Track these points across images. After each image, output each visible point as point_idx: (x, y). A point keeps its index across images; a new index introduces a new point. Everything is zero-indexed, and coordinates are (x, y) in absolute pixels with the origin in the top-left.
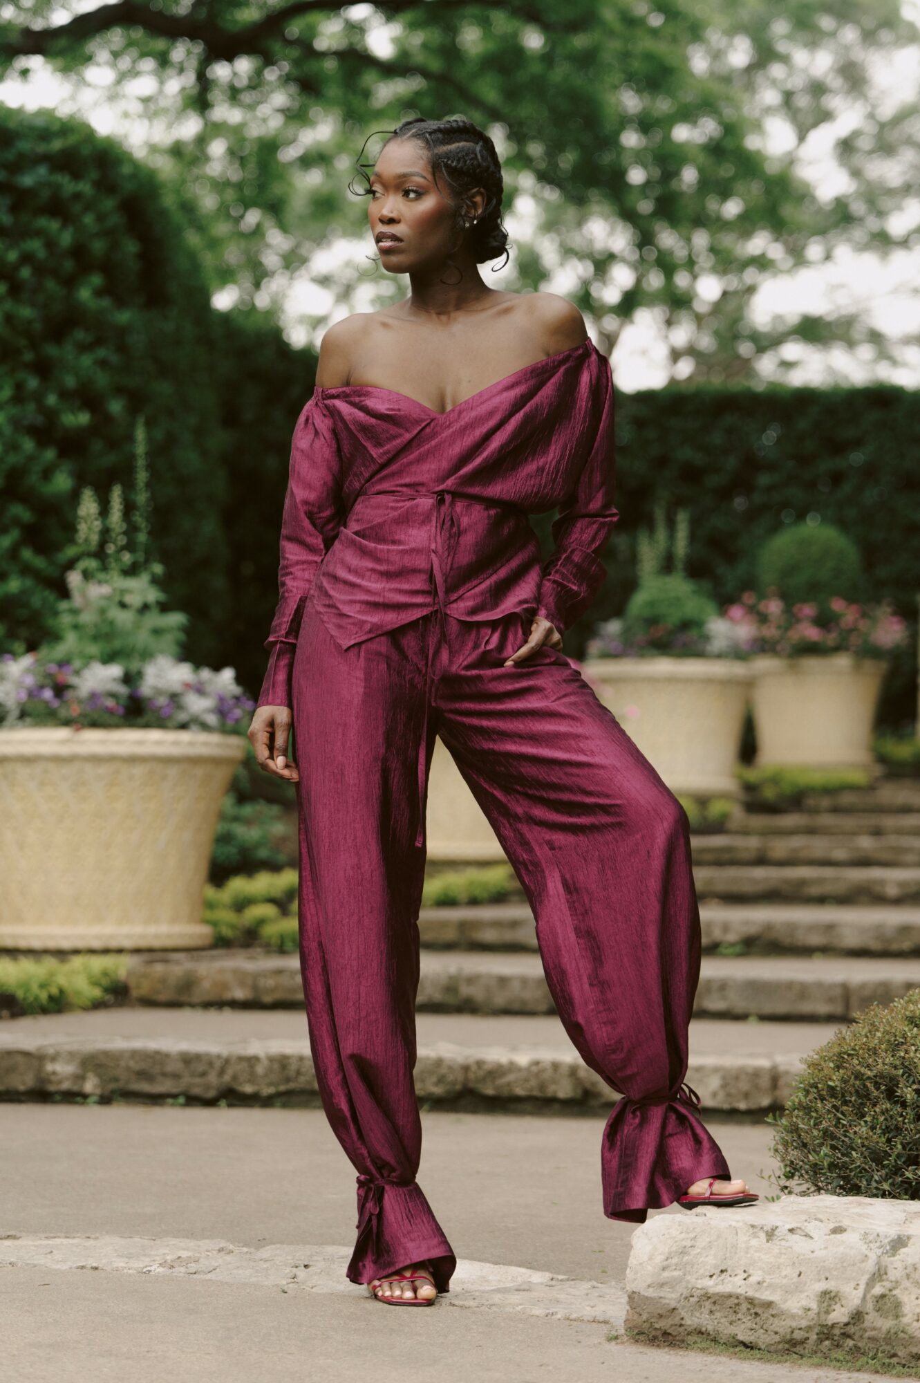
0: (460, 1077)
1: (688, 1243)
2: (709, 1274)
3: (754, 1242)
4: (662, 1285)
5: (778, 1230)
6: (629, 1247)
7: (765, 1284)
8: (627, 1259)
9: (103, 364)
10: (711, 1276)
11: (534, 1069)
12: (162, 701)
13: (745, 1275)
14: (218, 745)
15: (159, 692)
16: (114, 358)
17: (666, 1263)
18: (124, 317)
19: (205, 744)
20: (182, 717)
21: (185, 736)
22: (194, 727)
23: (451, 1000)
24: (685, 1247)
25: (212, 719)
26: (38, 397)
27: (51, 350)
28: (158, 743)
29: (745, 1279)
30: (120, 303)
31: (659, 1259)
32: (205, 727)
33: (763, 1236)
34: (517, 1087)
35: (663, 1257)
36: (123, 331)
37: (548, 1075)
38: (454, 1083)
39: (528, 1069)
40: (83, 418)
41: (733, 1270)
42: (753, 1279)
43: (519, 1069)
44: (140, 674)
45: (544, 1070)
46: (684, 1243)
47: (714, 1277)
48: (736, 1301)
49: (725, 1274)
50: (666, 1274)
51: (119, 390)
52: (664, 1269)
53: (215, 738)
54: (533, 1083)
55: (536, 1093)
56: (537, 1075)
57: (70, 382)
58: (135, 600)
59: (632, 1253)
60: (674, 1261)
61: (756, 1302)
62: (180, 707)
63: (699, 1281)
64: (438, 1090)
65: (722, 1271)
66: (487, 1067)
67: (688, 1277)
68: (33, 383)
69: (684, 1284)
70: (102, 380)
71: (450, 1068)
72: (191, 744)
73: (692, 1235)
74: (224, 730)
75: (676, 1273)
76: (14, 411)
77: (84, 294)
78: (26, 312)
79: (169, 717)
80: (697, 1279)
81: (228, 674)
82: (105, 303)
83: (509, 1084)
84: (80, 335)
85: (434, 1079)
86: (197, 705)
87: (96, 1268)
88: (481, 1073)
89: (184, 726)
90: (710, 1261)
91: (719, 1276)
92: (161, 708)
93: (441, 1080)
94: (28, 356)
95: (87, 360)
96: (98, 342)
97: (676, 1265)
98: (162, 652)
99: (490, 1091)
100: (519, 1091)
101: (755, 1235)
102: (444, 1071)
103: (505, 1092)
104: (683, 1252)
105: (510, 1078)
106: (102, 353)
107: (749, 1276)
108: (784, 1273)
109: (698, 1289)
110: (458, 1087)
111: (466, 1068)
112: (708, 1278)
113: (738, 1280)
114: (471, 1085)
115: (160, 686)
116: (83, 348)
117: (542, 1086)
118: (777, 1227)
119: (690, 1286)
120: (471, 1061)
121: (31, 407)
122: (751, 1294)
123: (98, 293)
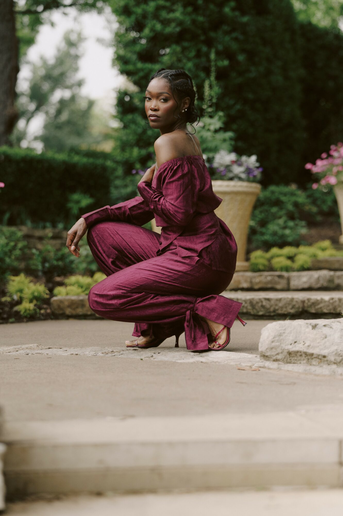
0: (301, 305)
1: (282, 332)
2: (290, 343)
3: (307, 330)
4: (272, 348)
5: (318, 325)
6: (260, 334)
7: (311, 346)
8: (260, 339)
9: (236, 39)
10: (291, 344)
11: (331, 301)
12: (222, 169)
13: (304, 343)
14: (247, 187)
15: (221, 165)
16: (241, 37)
17: (273, 340)
18: (245, 19)
19: (241, 186)
20: (231, 175)
21: (232, 183)
22: (236, 180)
23: (331, 285)
24: (281, 333)
25: (243, 176)
26: (207, 55)
27: (212, 34)
28: (220, 186)
29: (304, 345)
30: (244, 13)
31: (271, 338)
32: (240, 179)
33: (311, 327)
34: (324, 309)
35: (272, 337)
36: (245, 25)
37: (337, 303)
38: (299, 308)
39: (329, 301)
40: (226, 63)
41: (299, 341)
42: (307, 345)
43: (325, 302)
44: (213, 158)
45: (335, 301)
46: (281, 332)
47: (292, 345)
48: (300, 354)
49: (296, 343)
50: (273, 344)
51: (243, 51)
52: (273, 342)
53: (245, 184)
54: (331, 307)
55: (332, 311)
56: (332, 304)
57: (220, 47)
58: (212, 128)
59: (262, 337)
60: (277, 339)
61: (307, 354)
62: (230, 171)
63: (286, 347)
64: (292, 311)
65: (295, 342)
66: (312, 301)
67: (282, 345)
68: (204, 49)
69: (280, 348)
70: (234, 46)
71: (297, 302)
72: (234, 186)
73: (284, 328)
74: (248, 180)
75: (277, 344)
76: (196, 61)
77: (227, 10)
78: (201, 19)
79: (225, 175)
80: (285, 345)
81: (253, 158)
82: (237, 13)
83: (321, 308)
84: (225, 28)
85: (290, 307)
86: (237, 170)
87: (77, 354)
88: (309, 304)
89: (231, 179)
90: (291, 338)
91: (294, 344)
92: (222, 171)
93: (293, 307)
94: (202, 38)
95: (227, 38)
96: (234, 30)
97: (277, 340)
98: (223, 149)
99: (313, 311)
100: (325, 311)
101: (308, 327)
102: (294, 303)
103: (319, 311)
104: (280, 335)
105: (321, 305)
106: (234, 35)
107: (305, 344)
108: (318, 341)
109: (286, 350)
110: (300, 310)
111: (303, 302)
112: (290, 345)
113: (301, 345)
114: (306, 309)
115: (222, 162)
116: (227, 33)
117: (335, 309)
118: (318, 324)
119: (283, 348)
120: (305, 299)
121: (203, 59)
122: (305, 350)
123: (233, 9)
